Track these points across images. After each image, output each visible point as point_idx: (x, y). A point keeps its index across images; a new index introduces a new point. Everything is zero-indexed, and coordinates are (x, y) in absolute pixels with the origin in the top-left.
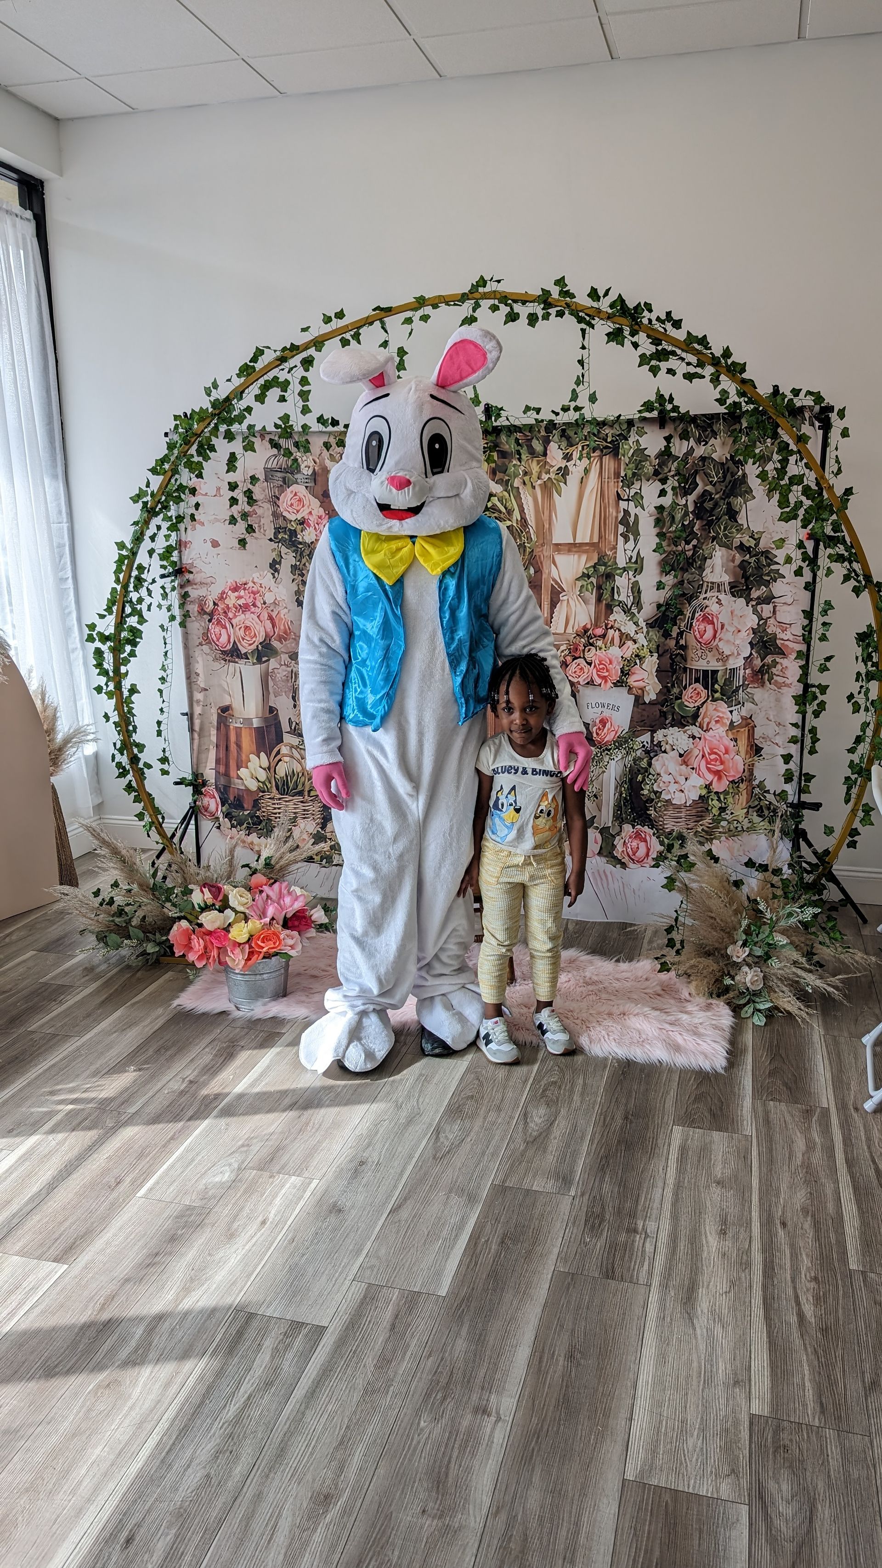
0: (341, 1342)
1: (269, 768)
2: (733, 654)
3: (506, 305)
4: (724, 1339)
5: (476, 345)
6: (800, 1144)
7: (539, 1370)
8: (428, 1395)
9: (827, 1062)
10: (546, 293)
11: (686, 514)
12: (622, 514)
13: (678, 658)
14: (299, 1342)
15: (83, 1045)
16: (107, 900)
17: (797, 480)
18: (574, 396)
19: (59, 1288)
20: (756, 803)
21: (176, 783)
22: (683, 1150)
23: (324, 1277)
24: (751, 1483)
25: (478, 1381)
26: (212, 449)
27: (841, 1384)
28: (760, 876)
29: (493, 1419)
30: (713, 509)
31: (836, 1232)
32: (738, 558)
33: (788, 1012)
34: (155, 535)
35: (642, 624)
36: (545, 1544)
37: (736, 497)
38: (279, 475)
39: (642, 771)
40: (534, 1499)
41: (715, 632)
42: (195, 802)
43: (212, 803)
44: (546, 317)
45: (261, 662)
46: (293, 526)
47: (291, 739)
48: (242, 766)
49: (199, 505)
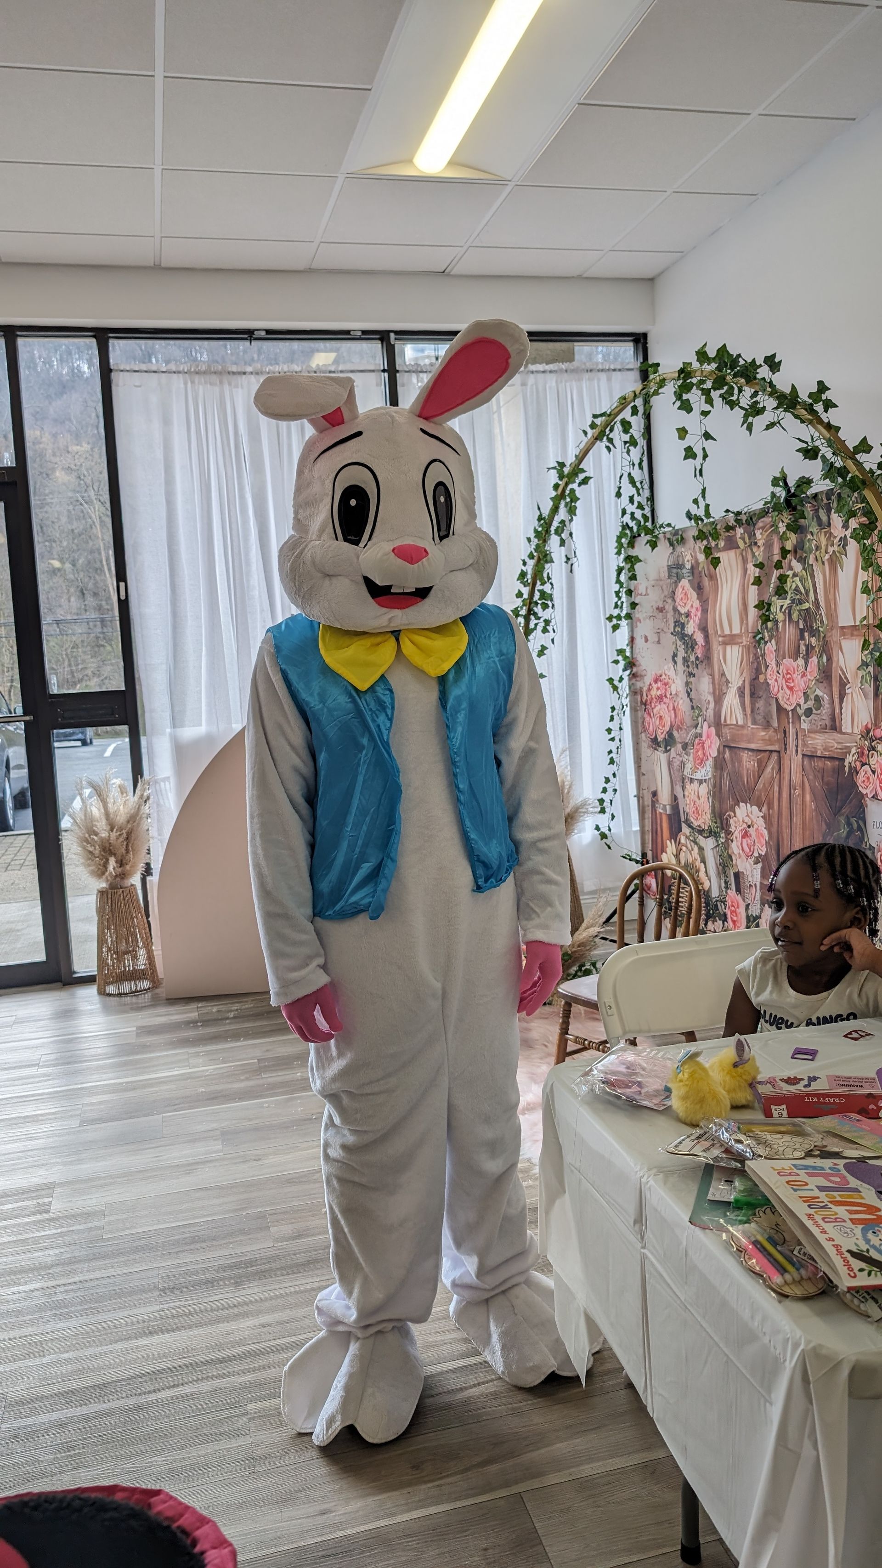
1: (675, 856)
38: (675, 571)
45: (666, 751)
46: (683, 619)
47: (685, 829)
48: (663, 850)
49: (637, 604)
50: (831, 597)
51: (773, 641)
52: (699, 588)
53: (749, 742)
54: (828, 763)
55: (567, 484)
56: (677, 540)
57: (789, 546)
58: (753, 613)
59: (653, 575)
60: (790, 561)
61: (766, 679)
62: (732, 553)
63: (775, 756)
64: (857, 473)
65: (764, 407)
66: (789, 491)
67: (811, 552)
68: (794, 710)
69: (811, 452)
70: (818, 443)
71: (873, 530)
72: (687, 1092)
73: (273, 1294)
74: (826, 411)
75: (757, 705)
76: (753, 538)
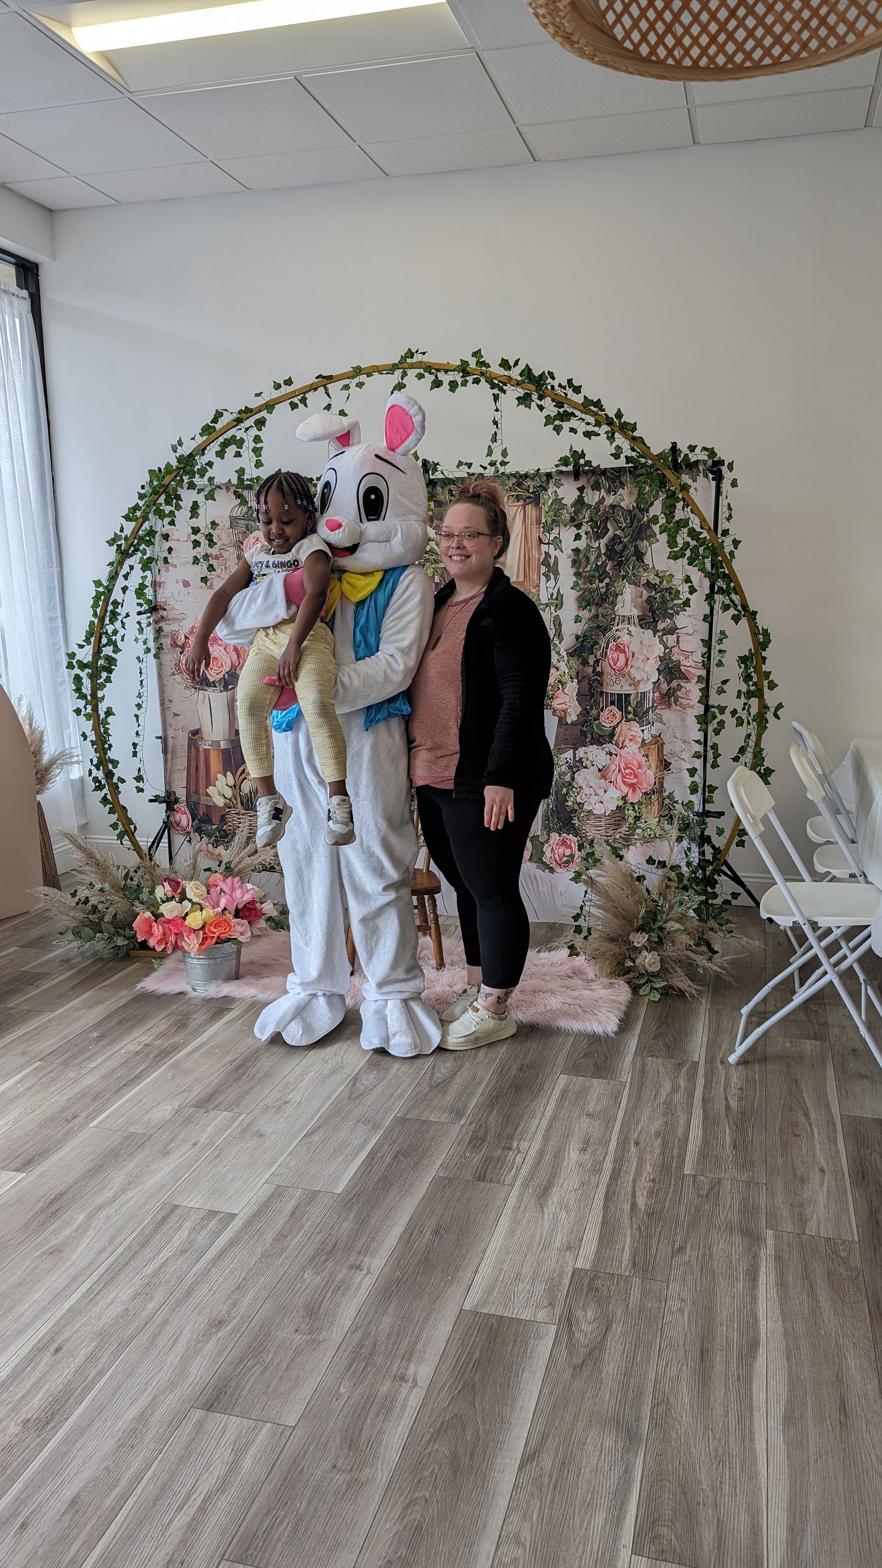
0: (248, 1224)
1: (235, 786)
2: (643, 679)
3: (430, 373)
4: (566, 1221)
5: (403, 410)
6: (667, 1087)
7: (408, 1241)
8: (313, 1258)
9: (706, 1028)
10: (465, 363)
11: (599, 556)
12: (544, 556)
13: (596, 683)
14: (213, 1224)
15: (54, 1018)
16: (83, 899)
17: (685, 523)
18: (490, 452)
19: (17, 1189)
20: (667, 812)
21: (151, 801)
22: (564, 1092)
23: (241, 1182)
24: (563, 1312)
25: (357, 1249)
26: (178, 498)
27: (654, 1249)
28: (660, 872)
29: (364, 1272)
30: (622, 551)
31: (680, 1148)
32: (645, 594)
33: (681, 991)
34: (128, 574)
35: (564, 653)
36: (389, 1349)
37: (642, 540)
38: (243, 522)
39: (566, 784)
40: (386, 1322)
41: (627, 660)
42: (168, 817)
43: (183, 818)
44: (464, 384)
49: (172, 549)
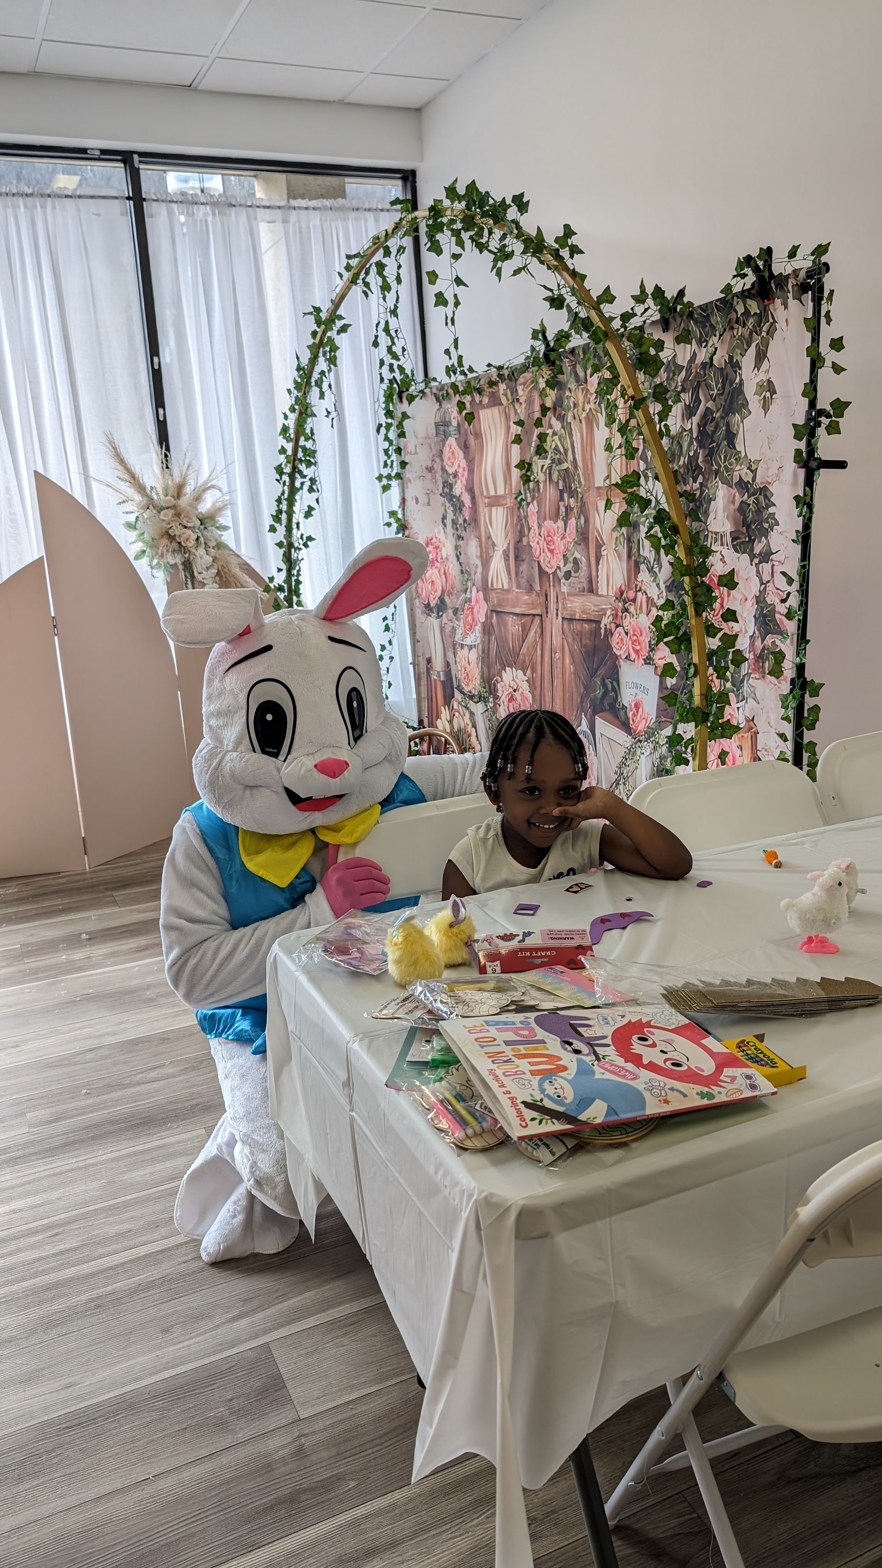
1: (450, 721)
2: (741, 630)
32: (738, 499)
37: (734, 413)
38: (442, 428)
45: (439, 617)
46: (451, 480)
47: (458, 695)
48: (438, 717)
49: (407, 463)
50: (588, 457)
51: (535, 502)
52: (465, 447)
53: (514, 606)
54: (586, 626)
55: (324, 332)
56: (443, 395)
57: (549, 404)
58: (516, 473)
59: (421, 433)
60: (550, 419)
61: (529, 542)
62: (495, 410)
63: (537, 620)
64: (600, 324)
65: (513, 251)
66: (547, 345)
67: (569, 410)
68: (555, 573)
69: (557, 301)
70: (563, 291)
71: (616, 385)
72: (401, 955)
73: (26, 1179)
74: (572, 257)
75: (521, 569)
76: (515, 394)
